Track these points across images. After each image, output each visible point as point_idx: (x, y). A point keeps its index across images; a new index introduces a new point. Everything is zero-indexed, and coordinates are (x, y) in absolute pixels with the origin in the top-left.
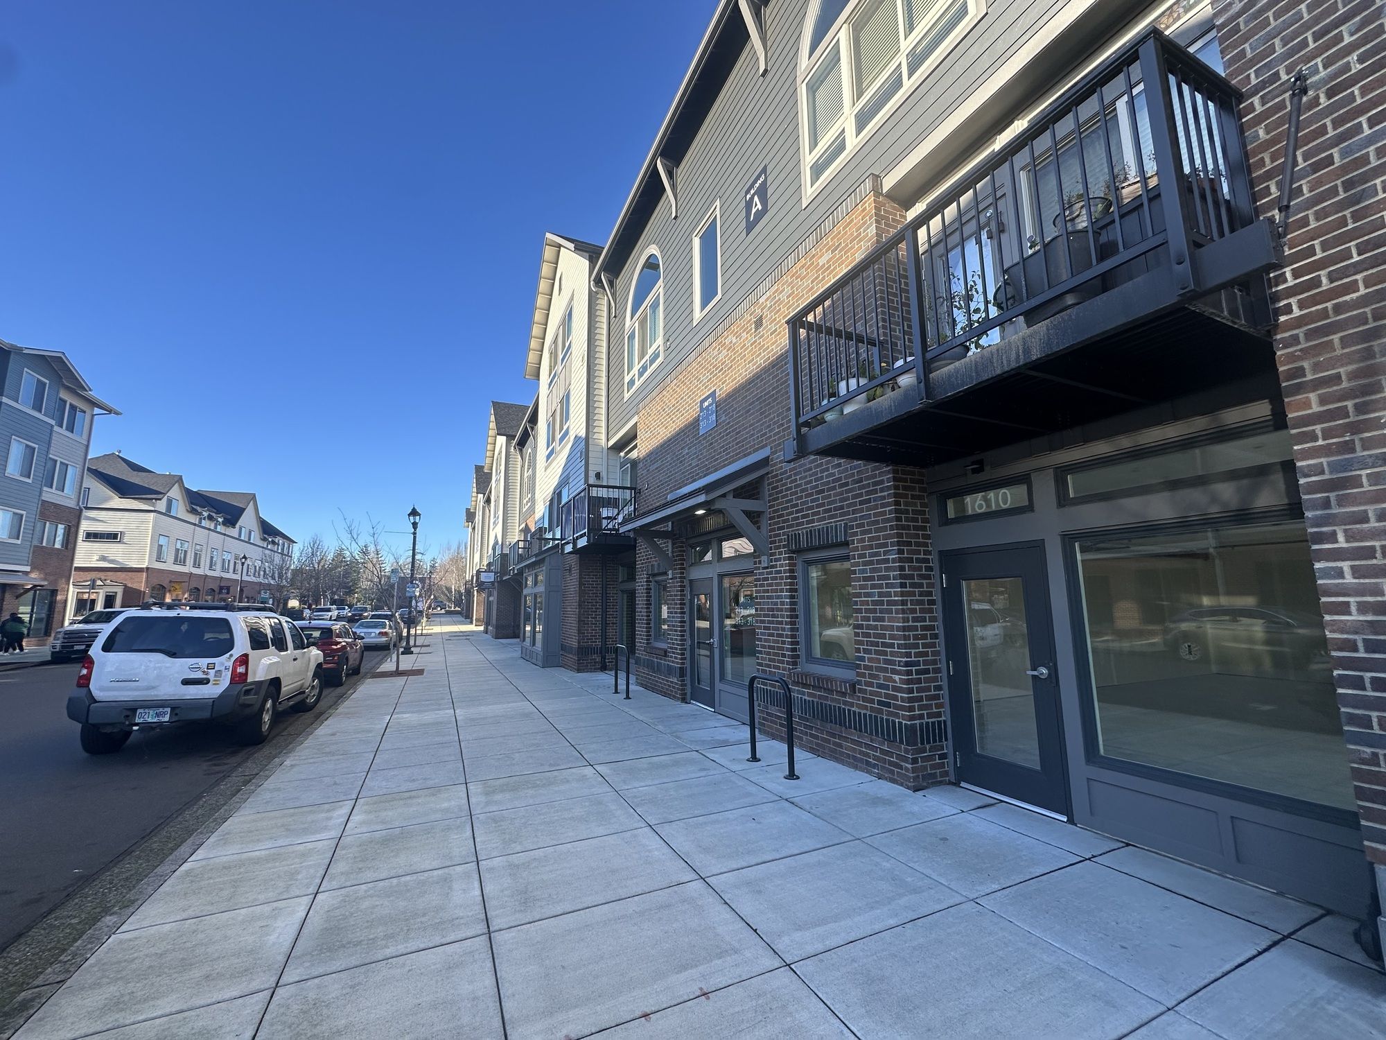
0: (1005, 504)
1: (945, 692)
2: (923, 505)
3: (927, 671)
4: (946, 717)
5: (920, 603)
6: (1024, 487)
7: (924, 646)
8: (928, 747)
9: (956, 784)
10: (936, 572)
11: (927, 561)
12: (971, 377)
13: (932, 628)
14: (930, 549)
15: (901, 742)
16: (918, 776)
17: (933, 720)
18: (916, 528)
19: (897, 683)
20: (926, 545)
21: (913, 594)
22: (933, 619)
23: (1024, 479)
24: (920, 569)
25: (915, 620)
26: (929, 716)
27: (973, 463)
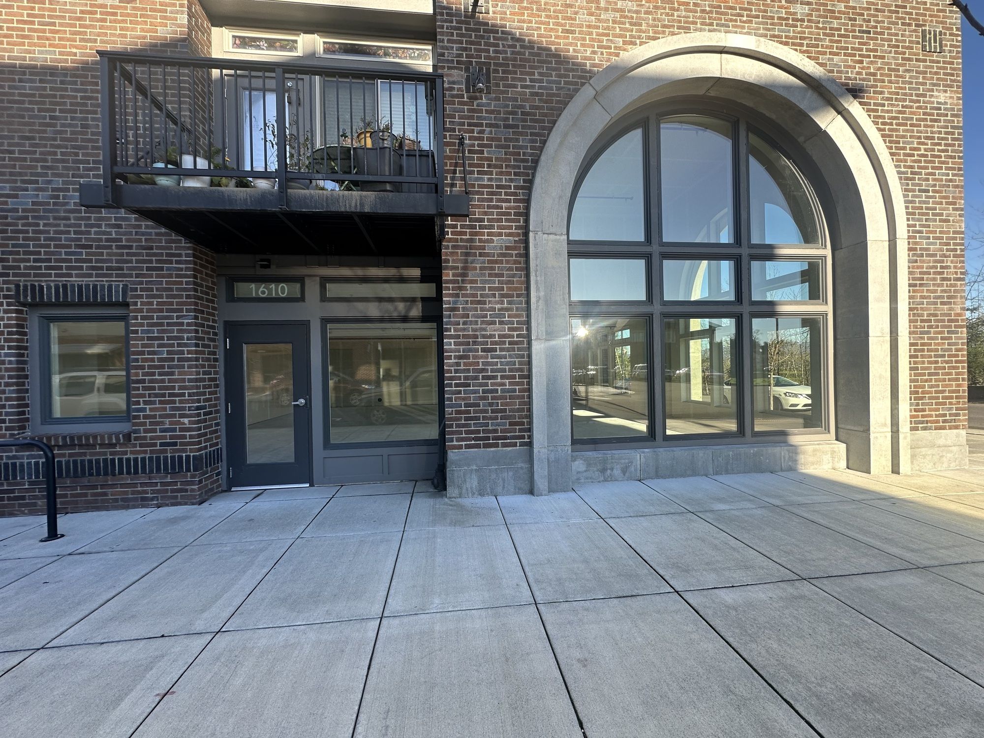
0: (283, 293)
1: (223, 427)
2: (213, 283)
3: (210, 413)
4: (223, 444)
5: (208, 360)
6: (298, 285)
7: (210, 393)
8: (209, 469)
9: (229, 490)
10: (221, 337)
11: (213, 327)
12: (322, 205)
13: (214, 379)
14: (216, 318)
15: (188, 470)
16: (202, 493)
17: (214, 448)
18: (208, 300)
19: (185, 424)
20: (213, 315)
21: (203, 353)
22: (216, 373)
23: (301, 280)
24: (209, 333)
25: (205, 373)
26: (211, 446)
27: (262, 260)
